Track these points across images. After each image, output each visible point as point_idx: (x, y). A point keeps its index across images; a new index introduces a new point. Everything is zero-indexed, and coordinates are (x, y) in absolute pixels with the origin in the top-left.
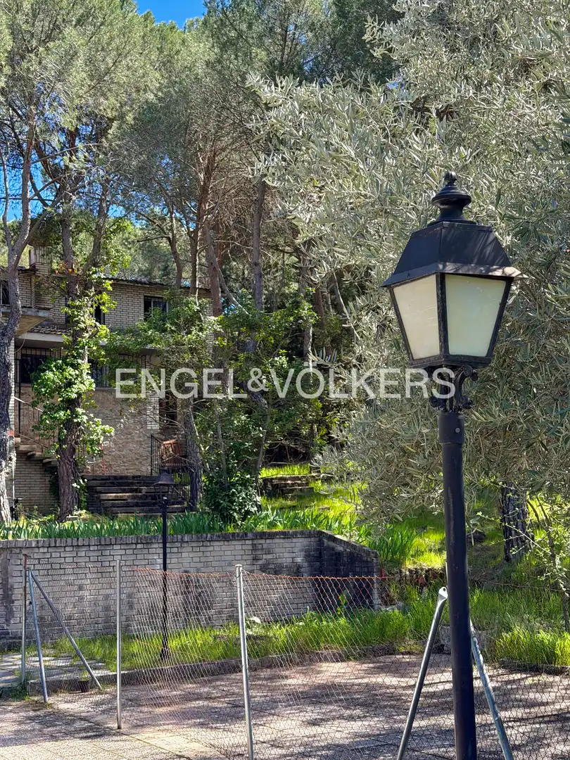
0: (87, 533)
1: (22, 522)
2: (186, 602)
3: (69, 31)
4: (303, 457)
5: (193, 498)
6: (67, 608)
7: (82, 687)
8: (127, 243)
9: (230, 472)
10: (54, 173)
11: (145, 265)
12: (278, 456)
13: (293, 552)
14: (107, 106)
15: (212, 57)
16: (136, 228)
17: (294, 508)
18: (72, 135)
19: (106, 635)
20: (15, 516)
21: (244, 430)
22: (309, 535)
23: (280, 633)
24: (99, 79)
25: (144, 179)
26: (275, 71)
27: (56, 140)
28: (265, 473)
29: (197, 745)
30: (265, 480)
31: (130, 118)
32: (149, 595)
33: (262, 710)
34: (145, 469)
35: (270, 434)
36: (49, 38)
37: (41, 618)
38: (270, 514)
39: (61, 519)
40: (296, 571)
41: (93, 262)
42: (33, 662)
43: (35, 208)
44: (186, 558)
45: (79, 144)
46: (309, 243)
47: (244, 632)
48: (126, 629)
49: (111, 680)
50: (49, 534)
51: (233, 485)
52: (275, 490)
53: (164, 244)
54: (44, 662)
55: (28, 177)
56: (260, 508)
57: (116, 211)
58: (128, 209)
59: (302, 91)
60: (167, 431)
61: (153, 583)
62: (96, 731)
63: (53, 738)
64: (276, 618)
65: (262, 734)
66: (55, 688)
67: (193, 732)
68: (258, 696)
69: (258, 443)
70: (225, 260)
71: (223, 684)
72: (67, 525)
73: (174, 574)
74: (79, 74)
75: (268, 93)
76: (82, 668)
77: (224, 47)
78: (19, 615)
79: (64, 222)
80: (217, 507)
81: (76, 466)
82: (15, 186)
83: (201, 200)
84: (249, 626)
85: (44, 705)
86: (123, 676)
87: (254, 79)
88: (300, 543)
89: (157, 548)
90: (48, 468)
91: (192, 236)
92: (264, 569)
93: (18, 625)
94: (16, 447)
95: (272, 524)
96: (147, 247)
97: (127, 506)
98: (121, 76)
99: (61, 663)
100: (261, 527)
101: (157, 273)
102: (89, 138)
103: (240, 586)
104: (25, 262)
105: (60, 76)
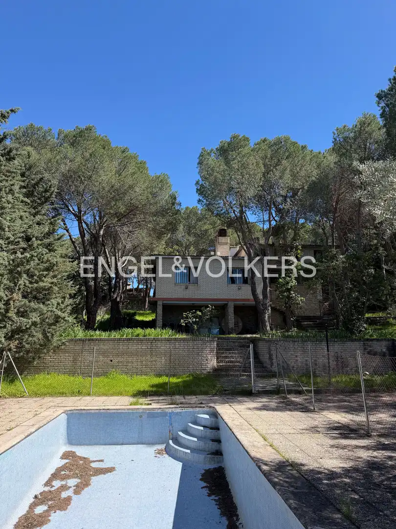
0: (298, 337)
1: (274, 332)
2: (337, 365)
3: (284, 162)
4: (384, 309)
5: (338, 324)
6: (292, 363)
7: (299, 393)
8: (306, 232)
9: (352, 315)
10: (279, 211)
11: (313, 239)
12: (373, 309)
13: (382, 347)
14: (298, 185)
15: (337, 160)
16: (310, 226)
17: (381, 329)
18: (285, 197)
19: (307, 375)
20: (272, 329)
21: (357, 299)
22: (388, 340)
23: (378, 379)
24: (294, 176)
25: (312, 208)
26: (362, 161)
27: (279, 199)
28: (367, 315)
29: (345, 420)
30: (367, 318)
31: (306, 188)
32: (322, 361)
33: (372, 409)
34: (318, 314)
35: (368, 300)
36: (277, 165)
37: (283, 367)
38: (370, 331)
39: (288, 331)
40: (384, 355)
41: (294, 239)
42: (281, 382)
43: (273, 223)
44: (336, 347)
45: (288, 200)
46: (381, 223)
47: (362, 378)
48: (314, 373)
49: (310, 391)
50: (284, 336)
51: (354, 320)
52: (372, 322)
53: (321, 231)
54: (286, 382)
55: (270, 214)
56: (366, 329)
57: (302, 221)
58: (306, 219)
59: (376, 165)
60: (326, 299)
61: (324, 356)
62: (305, 410)
63: (290, 410)
64: (375, 372)
65: (373, 418)
66: (290, 392)
67: (343, 415)
68: (370, 403)
69: (364, 303)
70: (345, 234)
71: (355, 397)
72: (290, 333)
73: (332, 354)
74: (287, 176)
75: (362, 167)
76: (299, 386)
77: (341, 156)
78: (275, 364)
79: (283, 227)
80: (347, 329)
81: (292, 313)
82: (266, 217)
83: (335, 212)
84: (364, 375)
85: (286, 398)
86: (314, 390)
87: (355, 163)
88: (384, 343)
89: (324, 344)
90: (282, 313)
91: (332, 227)
92: (369, 353)
93: (275, 368)
94: (270, 305)
95: (371, 336)
96: (314, 232)
97: (312, 327)
98: (303, 173)
99: (291, 383)
100: (367, 337)
101: (318, 241)
102: (291, 197)
103: (360, 359)
104: (270, 242)
105: (281, 178)
